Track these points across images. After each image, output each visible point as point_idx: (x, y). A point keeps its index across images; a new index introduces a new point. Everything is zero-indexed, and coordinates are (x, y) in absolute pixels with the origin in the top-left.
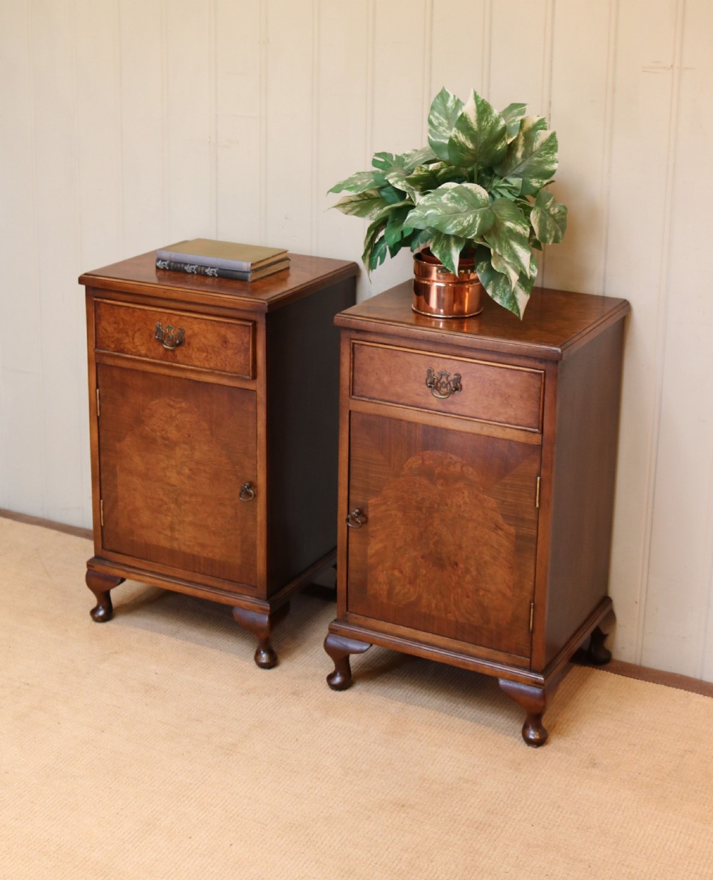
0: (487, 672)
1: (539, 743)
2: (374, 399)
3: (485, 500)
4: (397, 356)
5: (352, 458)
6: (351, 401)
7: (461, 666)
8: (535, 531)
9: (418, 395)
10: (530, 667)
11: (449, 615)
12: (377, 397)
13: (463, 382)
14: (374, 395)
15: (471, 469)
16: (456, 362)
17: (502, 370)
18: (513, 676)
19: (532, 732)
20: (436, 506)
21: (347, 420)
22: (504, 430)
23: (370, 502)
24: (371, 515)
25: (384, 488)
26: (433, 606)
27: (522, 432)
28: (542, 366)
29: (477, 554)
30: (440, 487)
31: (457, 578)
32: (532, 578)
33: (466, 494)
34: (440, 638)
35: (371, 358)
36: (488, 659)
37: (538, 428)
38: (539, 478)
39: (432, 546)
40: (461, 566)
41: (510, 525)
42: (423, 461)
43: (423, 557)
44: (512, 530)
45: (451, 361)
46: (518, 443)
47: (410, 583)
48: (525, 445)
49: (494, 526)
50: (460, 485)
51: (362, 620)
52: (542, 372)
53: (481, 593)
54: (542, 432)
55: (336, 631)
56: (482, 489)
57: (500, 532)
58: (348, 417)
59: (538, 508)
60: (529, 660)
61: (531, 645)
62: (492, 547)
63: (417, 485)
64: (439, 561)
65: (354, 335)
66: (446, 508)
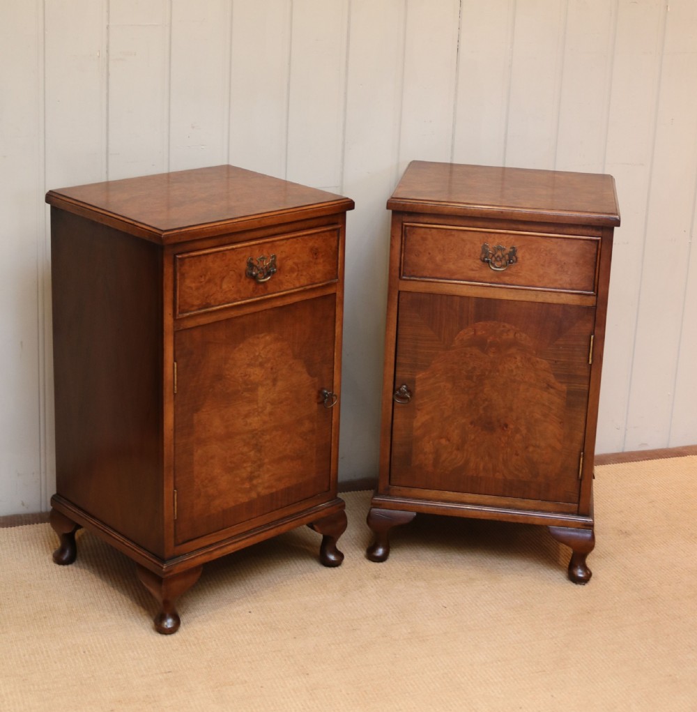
0: (537, 522)
1: (584, 581)
2: (426, 277)
3: (537, 362)
4: (451, 235)
5: (399, 336)
6: (401, 282)
7: (510, 520)
8: (586, 386)
9: (472, 270)
10: (578, 511)
11: (498, 474)
12: (428, 276)
13: (519, 255)
14: (425, 273)
15: (524, 335)
16: (512, 237)
17: (559, 240)
18: (563, 522)
19: (580, 571)
20: (487, 373)
21: (396, 300)
22: (558, 295)
23: (417, 377)
24: (418, 389)
25: (433, 362)
26: (481, 468)
27: (577, 296)
28: (599, 233)
29: (527, 414)
30: (492, 356)
31: (506, 438)
32: (583, 430)
33: (519, 358)
34: (487, 497)
35: (424, 239)
36: (535, 510)
37: (594, 291)
38: (592, 337)
39: (481, 412)
40: (511, 426)
41: (561, 382)
42: (475, 331)
43: (471, 423)
44: (564, 387)
45: (507, 236)
46: (571, 306)
47: (458, 449)
48: (579, 307)
49: (545, 385)
50: (513, 350)
51: (405, 491)
52: (599, 238)
53: (531, 449)
54: (597, 295)
55: (380, 505)
56: (534, 352)
57: (552, 391)
58: (396, 297)
59: (591, 365)
60: (576, 505)
61: (580, 491)
62: (544, 405)
63: (468, 356)
64: (488, 425)
65: (406, 218)
66: (497, 374)
